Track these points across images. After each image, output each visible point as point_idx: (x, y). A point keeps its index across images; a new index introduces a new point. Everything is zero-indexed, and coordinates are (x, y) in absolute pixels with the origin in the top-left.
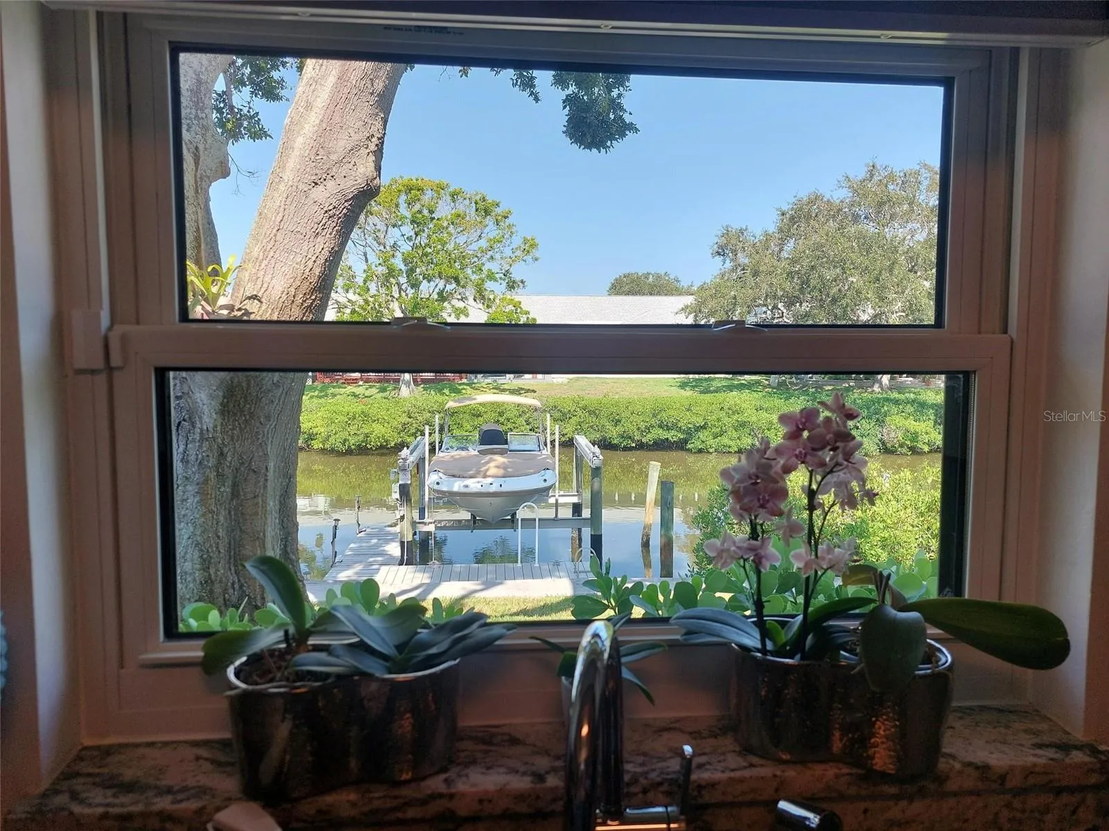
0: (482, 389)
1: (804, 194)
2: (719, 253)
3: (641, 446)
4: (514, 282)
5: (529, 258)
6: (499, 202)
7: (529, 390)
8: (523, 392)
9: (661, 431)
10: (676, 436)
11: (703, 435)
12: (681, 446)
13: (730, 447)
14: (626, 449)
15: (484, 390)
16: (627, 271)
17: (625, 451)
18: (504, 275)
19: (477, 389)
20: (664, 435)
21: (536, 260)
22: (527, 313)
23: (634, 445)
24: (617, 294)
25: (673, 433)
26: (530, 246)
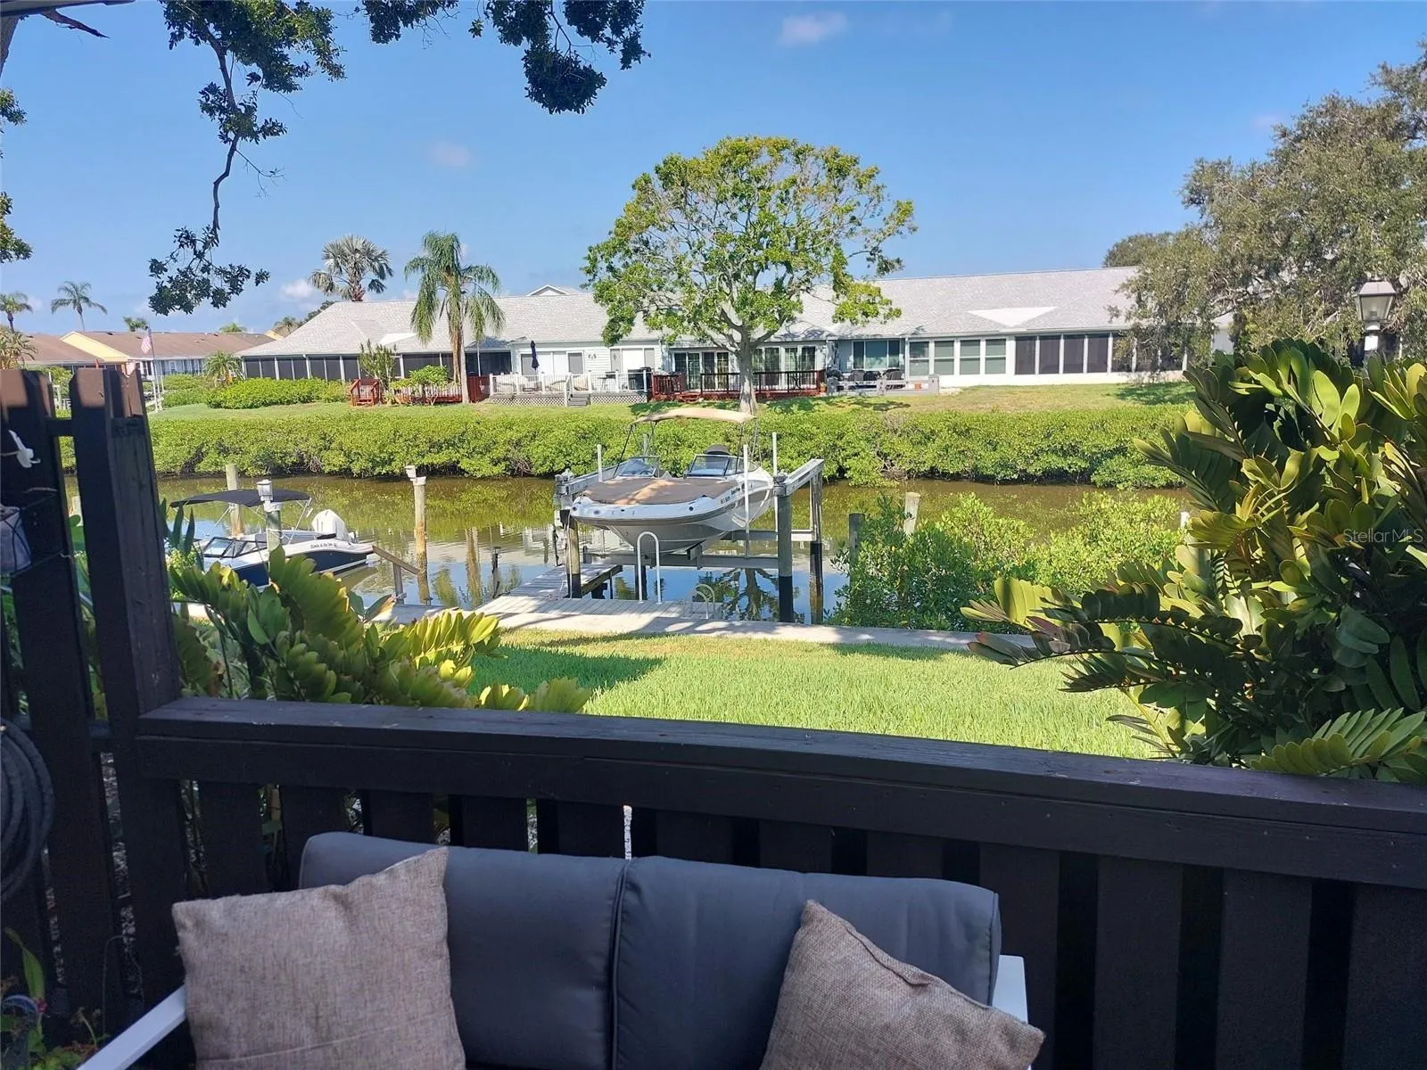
0: (840, 404)
1: (1318, 101)
2: (1192, 201)
3: (1026, 479)
4: (886, 262)
5: (904, 229)
6: (857, 158)
7: (901, 404)
8: (893, 406)
9: (1054, 457)
10: (1076, 465)
11: (1113, 463)
12: (1083, 478)
13: (1154, 480)
14: (1004, 482)
15: (843, 405)
16: (1133, 233)
17: (1004, 484)
18: (872, 254)
19: (834, 404)
20: (1057, 462)
21: (914, 230)
22: (889, 302)
23: (1015, 476)
24: (1117, 265)
25: (1070, 460)
26: (905, 211)
